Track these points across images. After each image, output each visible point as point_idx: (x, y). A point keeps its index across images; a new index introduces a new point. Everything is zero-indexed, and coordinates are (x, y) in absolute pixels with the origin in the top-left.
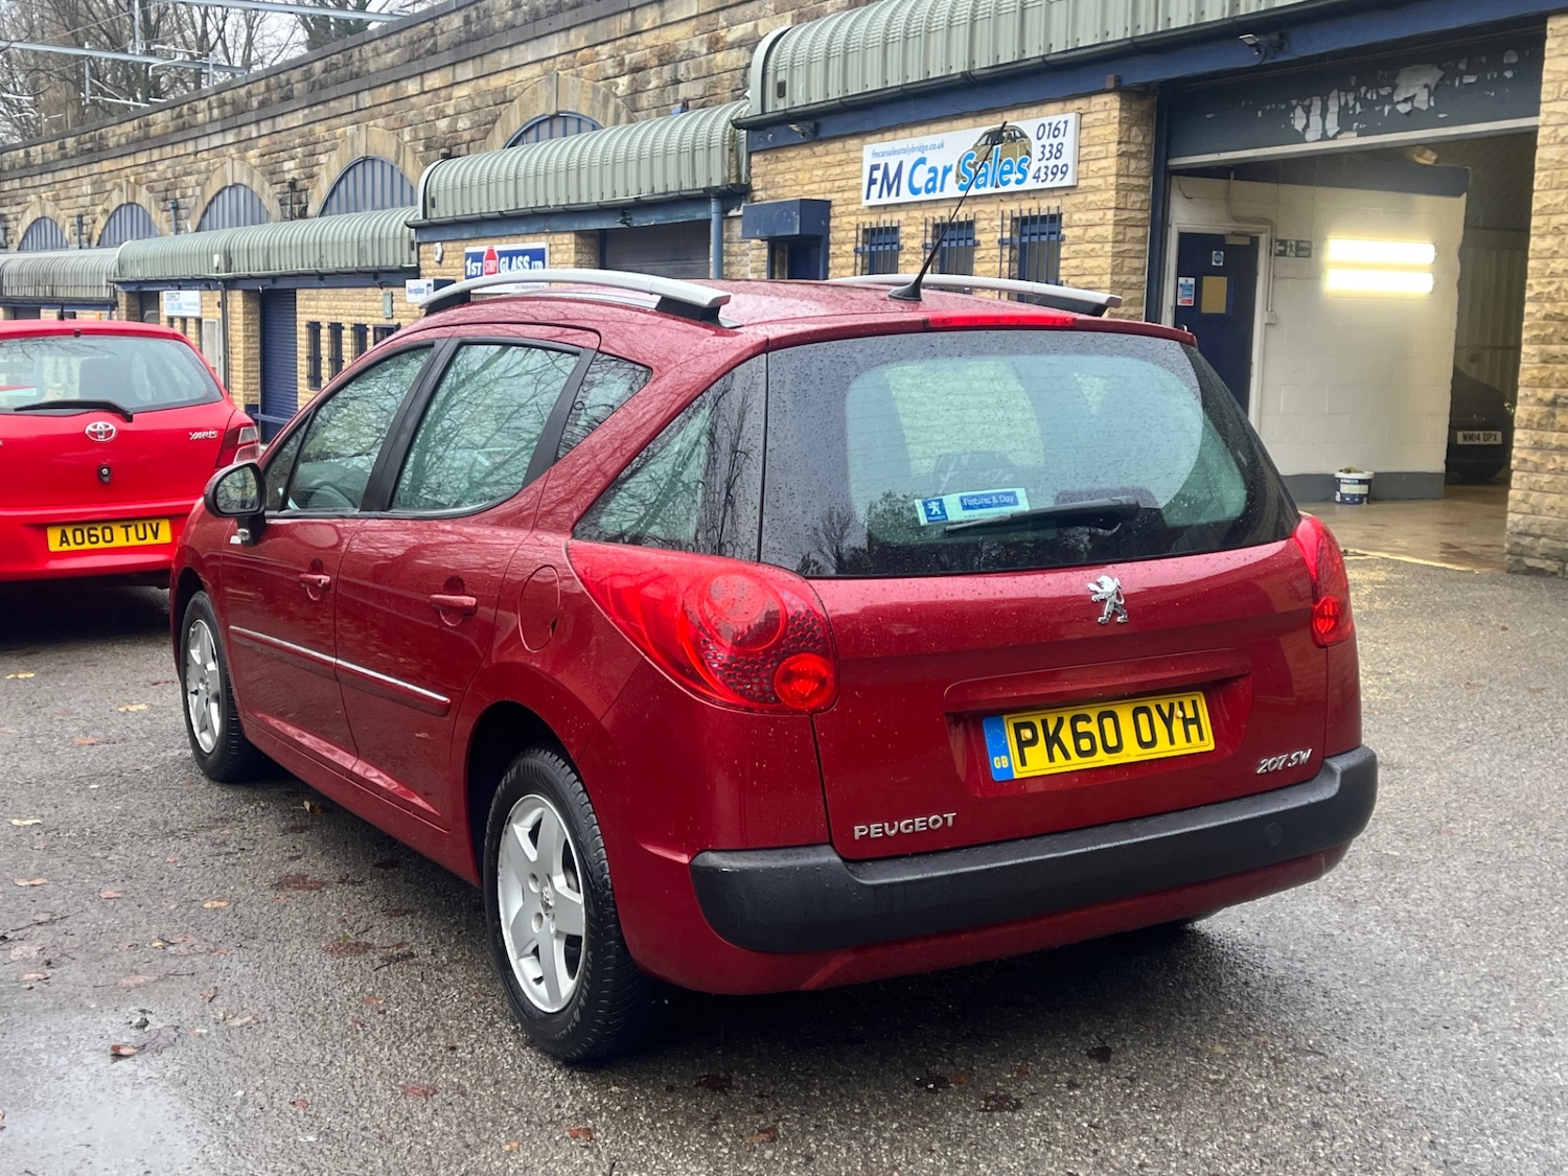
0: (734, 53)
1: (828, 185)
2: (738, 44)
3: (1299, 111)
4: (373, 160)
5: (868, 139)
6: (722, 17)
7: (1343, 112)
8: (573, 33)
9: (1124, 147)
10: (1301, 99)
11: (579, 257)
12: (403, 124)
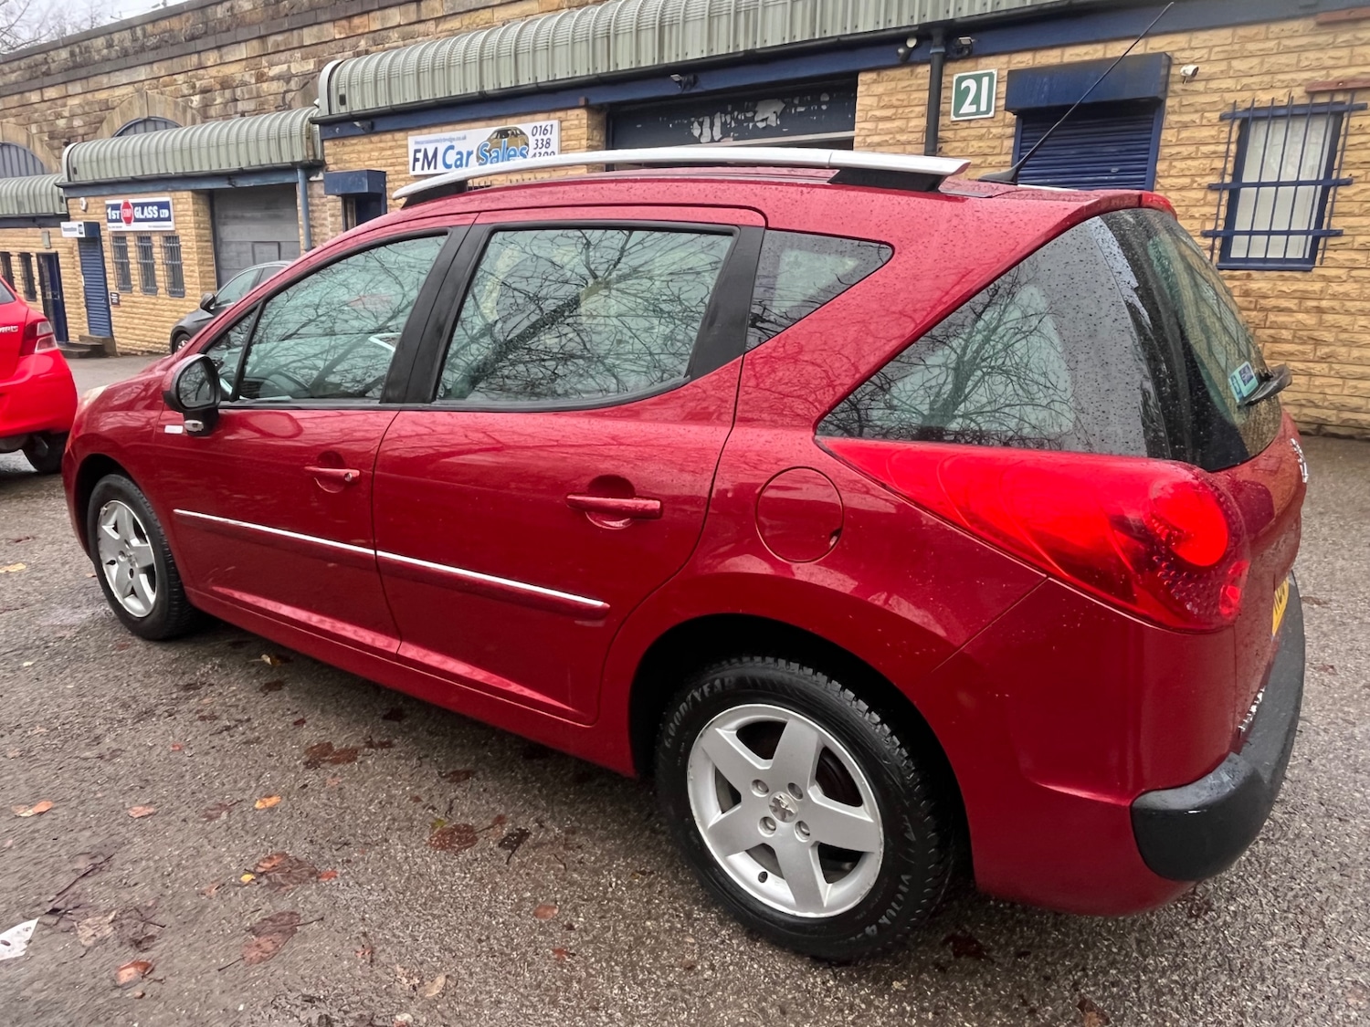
0: (275, 83)
1: (384, 162)
2: (278, 78)
3: (696, 124)
4: (9, 146)
5: (410, 133)
6: (264, 61)
7: (724, 125)
8: (155, 66)
9: (590, 143)
10: (697, 117)
11: (196, 207)
12: (30, 121)
